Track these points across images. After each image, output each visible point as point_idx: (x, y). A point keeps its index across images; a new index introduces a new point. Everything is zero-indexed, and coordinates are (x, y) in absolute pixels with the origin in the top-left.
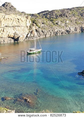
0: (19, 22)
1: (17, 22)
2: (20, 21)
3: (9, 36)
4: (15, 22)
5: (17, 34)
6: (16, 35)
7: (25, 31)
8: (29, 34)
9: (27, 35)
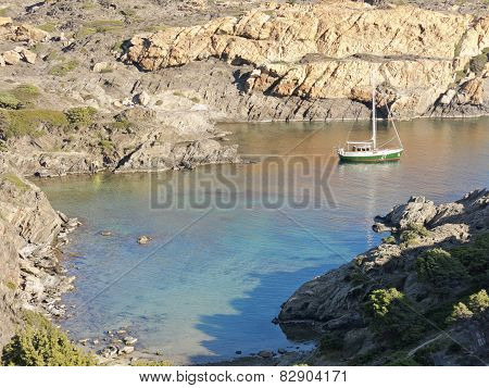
0: (420, 39)
1: (412, 38)
2: (429, 37)
3: (356, 94)
4: (405, 41)
5: (390, 90)
6: (383, 94)
7: (433, 80)
8: (452, 93)
9: (442, 95)
